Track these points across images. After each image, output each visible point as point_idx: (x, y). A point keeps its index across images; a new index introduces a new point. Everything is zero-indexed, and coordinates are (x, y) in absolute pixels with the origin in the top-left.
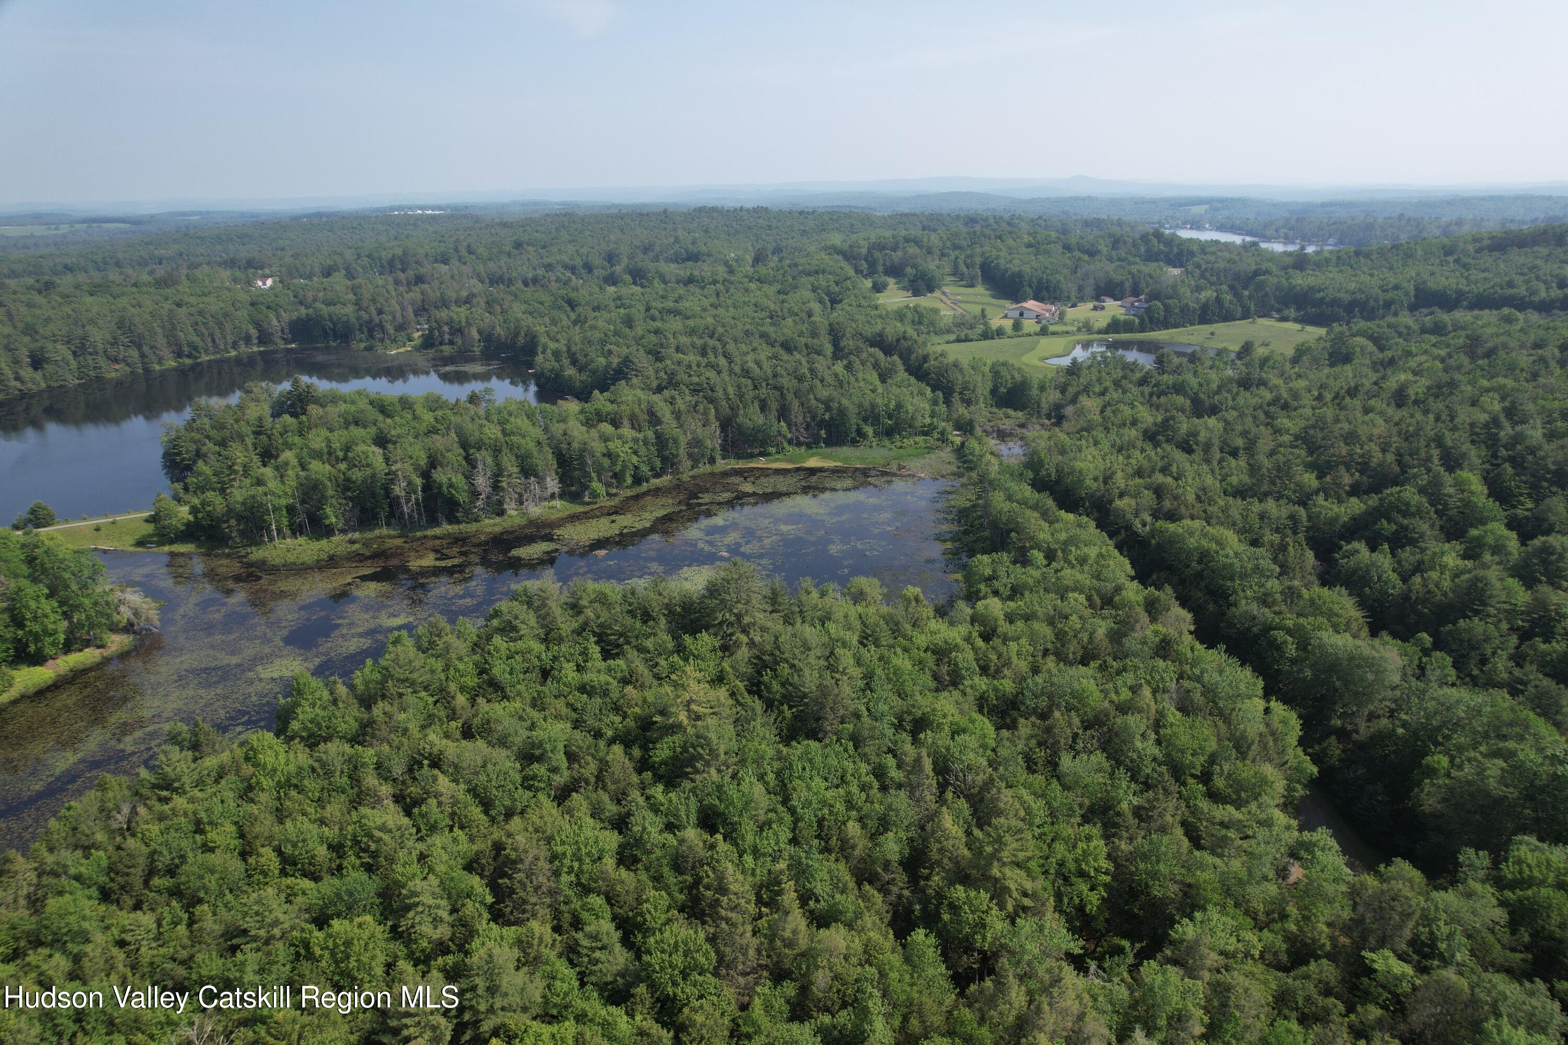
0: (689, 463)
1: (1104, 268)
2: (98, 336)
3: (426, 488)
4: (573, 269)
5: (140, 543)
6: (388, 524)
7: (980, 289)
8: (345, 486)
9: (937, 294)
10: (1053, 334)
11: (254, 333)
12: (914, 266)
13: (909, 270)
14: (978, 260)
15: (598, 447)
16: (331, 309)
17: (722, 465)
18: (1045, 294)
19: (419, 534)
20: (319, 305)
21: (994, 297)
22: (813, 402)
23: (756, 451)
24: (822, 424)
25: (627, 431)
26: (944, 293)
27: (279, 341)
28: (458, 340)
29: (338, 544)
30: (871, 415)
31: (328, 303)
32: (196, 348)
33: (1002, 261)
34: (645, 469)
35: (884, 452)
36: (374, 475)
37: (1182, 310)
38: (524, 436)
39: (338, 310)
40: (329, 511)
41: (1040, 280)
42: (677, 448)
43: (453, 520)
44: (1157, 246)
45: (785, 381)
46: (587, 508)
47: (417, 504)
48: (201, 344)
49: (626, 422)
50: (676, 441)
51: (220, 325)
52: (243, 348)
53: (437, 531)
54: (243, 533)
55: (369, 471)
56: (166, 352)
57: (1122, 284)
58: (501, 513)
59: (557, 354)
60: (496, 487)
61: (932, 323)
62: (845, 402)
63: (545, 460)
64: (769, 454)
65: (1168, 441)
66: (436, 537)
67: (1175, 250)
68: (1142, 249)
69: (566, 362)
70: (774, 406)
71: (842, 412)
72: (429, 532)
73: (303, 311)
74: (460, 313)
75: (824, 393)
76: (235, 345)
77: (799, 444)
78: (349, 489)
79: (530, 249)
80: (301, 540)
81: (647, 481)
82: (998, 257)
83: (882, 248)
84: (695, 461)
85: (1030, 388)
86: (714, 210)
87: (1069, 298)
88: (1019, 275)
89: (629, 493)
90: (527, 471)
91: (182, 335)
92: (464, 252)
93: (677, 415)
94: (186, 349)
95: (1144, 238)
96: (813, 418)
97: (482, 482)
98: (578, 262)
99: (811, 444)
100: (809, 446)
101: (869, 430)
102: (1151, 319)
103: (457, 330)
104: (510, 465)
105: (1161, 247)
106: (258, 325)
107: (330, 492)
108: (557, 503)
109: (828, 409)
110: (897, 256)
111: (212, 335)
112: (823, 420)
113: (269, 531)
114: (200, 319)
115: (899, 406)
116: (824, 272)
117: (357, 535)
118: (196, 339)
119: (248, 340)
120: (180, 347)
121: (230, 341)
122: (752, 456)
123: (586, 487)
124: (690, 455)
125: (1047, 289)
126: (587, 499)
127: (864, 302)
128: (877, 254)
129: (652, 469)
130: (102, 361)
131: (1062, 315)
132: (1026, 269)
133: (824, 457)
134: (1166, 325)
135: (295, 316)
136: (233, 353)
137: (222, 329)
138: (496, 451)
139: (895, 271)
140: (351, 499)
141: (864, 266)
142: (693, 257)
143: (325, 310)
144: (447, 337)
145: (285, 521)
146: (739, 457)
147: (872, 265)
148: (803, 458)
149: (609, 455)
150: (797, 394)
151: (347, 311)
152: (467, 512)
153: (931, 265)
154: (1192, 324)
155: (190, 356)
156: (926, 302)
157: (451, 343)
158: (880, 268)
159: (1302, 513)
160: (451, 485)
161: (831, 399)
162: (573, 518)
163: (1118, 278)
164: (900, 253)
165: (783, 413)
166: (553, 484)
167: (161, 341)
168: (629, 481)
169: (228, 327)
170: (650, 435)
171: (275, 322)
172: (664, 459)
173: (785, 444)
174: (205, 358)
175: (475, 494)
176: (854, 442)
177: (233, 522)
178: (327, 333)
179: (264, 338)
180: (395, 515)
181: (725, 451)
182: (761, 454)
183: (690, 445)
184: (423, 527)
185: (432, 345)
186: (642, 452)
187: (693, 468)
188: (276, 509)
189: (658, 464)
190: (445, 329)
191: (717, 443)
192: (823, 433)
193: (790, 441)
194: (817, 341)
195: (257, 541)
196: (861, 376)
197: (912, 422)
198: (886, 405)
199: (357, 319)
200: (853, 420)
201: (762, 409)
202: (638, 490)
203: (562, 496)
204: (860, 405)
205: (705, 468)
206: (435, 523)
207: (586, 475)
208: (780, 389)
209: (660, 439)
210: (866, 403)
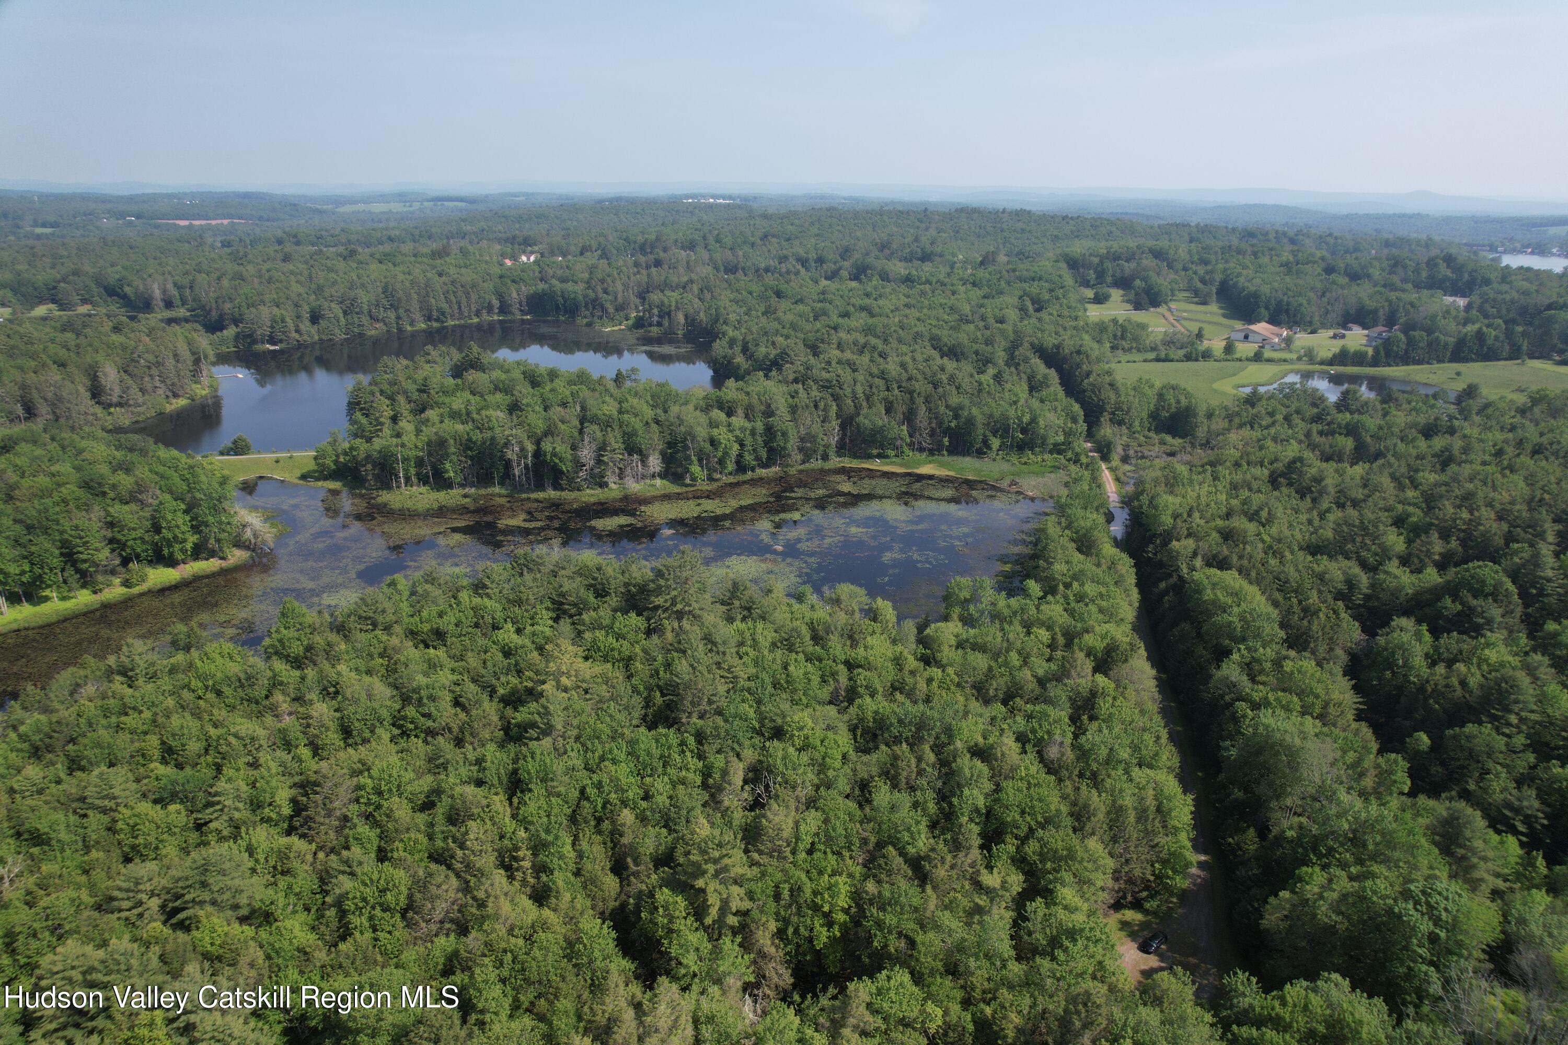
0: (799, 457)
1: (1363, 293)
2: (363, 298)
3: (538, 454)
4: (804, 262)
5: (304, 477)
6: (502, 484)
7: (1214, 307)
8: (467, 445)
9: (1162, 309)
10: (1269, 360)
11: (496, 303)
12: (1145, 279)
13: (1138, 283)
14: (1218, 277)
15: (702, 432)
16: (564, 286)
17: (835, 462)
18: (1284, 317)
19: (524, 496)
20: (554, 282)
21: (1225, 316)
22: (942, 409)
23: (875, 452)
24: (948, 431)
25: (738, 421)
26: (1170, 309)
27: (517, 312)
28: (666, 323)
29: (453, 497)
30: (1001, 428)
31: (563, 280)
32: (443, 314)
33: (1242, 279)
34: (748, 458)
35: (1005, 467)
36: (493, 439)
37: (1430, 344)
38: (636, 415)
39: (570, 286)
40: (448, 466)
41: (1279, 303)
42: (786, 441)
43: (557, 487)
44: (1444, 271)
45: (920, 386)
46: (684, 489)
47: (526, 466)
48: (448, 310)
49: (740, 412)
50: (784, 434)
51: (467, 294)
52: (485, 317)
53: (541, 495)
54: (377, 477)
55: (489, 434)
56: (417, 316)
57: (1375, 312)
58: (603, 485)
59: (732, 343)
60: (599, 461)
61: (1136, 339)
62: (975, 411)
63: (654, 440)
64: (887, 457)
65: (1290, 484)
66: (537, 501)
68: (1424, 274)
69: (738, 349)
70: (901, 409)
71: (970, 422)
72: (533, 496)
73: (541, 286)
74: (672, 297)
75: (954, 400)
76: (478, 313)
77: (921, 450)
78: (471, 449)
79: (774, 240)
80: (423, 489)
81: (753, 470)
82: (1239, 275)
83: (1116, 257)
84: (808, 454)
85: (1195, 415)
86: (975, 211)
87: (1311, 323)
88: (1256, 295)
89: (731, 479)
90: (632, 448)
91: (433, 301)
92: (711, 240)
93: (793, 410)
94: (435, 314)
95: (1433, 261)
96: (940, 424)
97: (587, 454)
98: (813, 255)
99: (934, 451)
100: (931, 452)
101: (995, 443)
102: (1388, 354)
103: (666, 313)
104: (615, 441)
105: (1449, 273)
106: (501, 296)
107: (453, 450)
108: (658, 482)
109: (956, 416)
110: (1128, 267)
111: (459, 303)
112: (949, 428)
113: (397, 477)
114: (451, 288)
115: (1034, 420)
116: (1040, 279)
117: (473, 490)
118: (445, 306)
119: (490, 309)
120: (431, 311)
121: (473, 309)
122: (869, 457)
123: (687, 470)
124: (801, 450)
125: (1287, 312)
126: (688, 481)
127: (1066, 312)
128: (1108, 265)
129: (757, 458)
130: (366, 320)
131: (1288, 341)
132: (1266, 290)
133: (942, 465)
134: (1406, 359)
135: (532, 290)
136: (476, 320)
137: (468, 298)
138: (606, 425)
139: (1123, 283)
140: (472, 458)
141: (1092, 275)
142: (926, 257)
143: (558, 285)
144: (656, 319)
145: (413, 471)
146: (855, 457)
147: (1100, 275)
148: (919, 464)
149: (713, 442)
150: (927, 400)
151: (577, 290)
152: (571, 481)
153: (1163, 280)
154: (1440, 361)
155: (437, 320)
156: (1140, 317)
157: (659, 324)
158: (1109, 280)
159: (1362, 578)
160: (554, 454)
161: (961, 407)
163: (1370, 304)
164: (1133, 265)
165: (909, 417)
166: (655, 463)
167: (415, 305)
168: (731, 466)
169: (474, 297)
170: (759, 426)
171: (515, 295)
172: (771, 451)
173: (906, 449)
174: (451, 323)
175: (579, 465)
176: (980, 453)
177: (369, 467)
178: (557, 308)
179: (504, 308)
180: (507, 476)
181: (841, 449)
182: (879, 456)
183: (802, 440)
184: (529, 490)
185: (642, 326)
186: (749, 441)
187: (803, 462)
188: (406, 460)
189: (764, 455)
190: (656, 311)
191: (834, 440)
192: (946, 441)
193: (911, 445)
194: (989, 348)
195: (387, 486)
196: (1008, 386)
197: (1044, 439)
198: (1019, 419)
199: (585, 296)
200: (980, 430)
201: (888, 411)
202: (742, 478)
203: (663, 475)
204: (991, 416)
205: (816, 464)
206: (540, 487)
207: (688, 458)
208: (911, 393)
209: (769, 431)
210: (997, 414)
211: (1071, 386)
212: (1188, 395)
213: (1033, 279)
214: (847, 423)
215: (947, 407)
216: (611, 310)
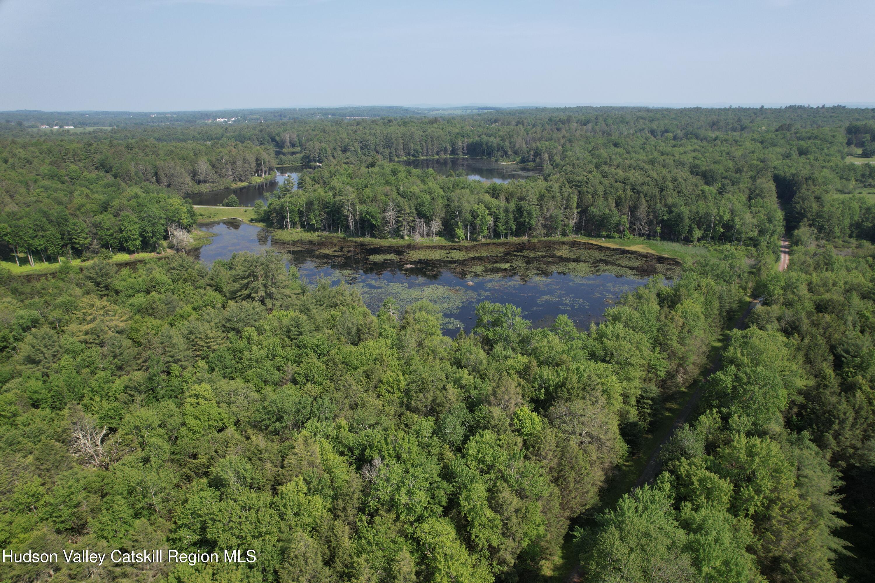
0: (543, 231)
2: (372, 141)
5: (252, 220)
6: (342, 231)
8: (326, 205)
11: (449, 148)
15: (467, 206)
16: (488, 139)
17: (572, 237)
20: (484, 136)
22: (660, 206)
23: (604, 233)
24: (662, 222)
25: (498, 202)
27: (461, 154)
28: (538, 160)
30: (704, 223)
31: (489, 136)
32: (417, 152)
34: (501, 228)
36: (340, 202)
39: (491, 139)
40: (312, 217)
42: (532, 219)
46: (451, 244)
48: (420, 150)
49: (503, 197)
50: (529, 213)
51: (432, 141)
52: (443, 156)
54: (277, 222)
55: (338, 199)
56: (402, 153)
58: (402, 237)
60: (398, 221)
62: (685, 209)
63: (438, 210)
64: (612, 237)
70: (627, 204)
71: (680, 216)
73: (477, 139)
74: (545, 145)
75: (672, 200)
76: (438, 153)
77: (641, 235)
78: (328, 208)
80: (300, 230)
81: (506, 237)
84: (550, 229)
89: (488, 241)
90: (421, 214)
91: (412, 145)
93: (542, 198)
94: (412, 152)
96: (656, 216)
97: (390, 215)
99: (651, 236)
100: (649, 237)
101: (698, 233)
103: (538, 154)
104: (408, 207)
106: (453, 144)
108: (436, 239)
109: (670, 212)
111: (427, 147)
112: (663, 220)
113: (287, 222)
114: (425, 138)
117: (325, 233)
118: (419, 148)
119: (445, 150)
121: (435, 150)
122: (599, 236)
123: (455, 232)
124: (545, 226)
126: (455, 239)
127: (822, 158)
129: (510, 229)
133: (650, 246)
135: (471, 141)
136: (436, 157)
137: (433, 144)
140: (328, 214)
143: (485, 138)
144: (532, 157)
146: (587, 236)
148: (633, 244)
149: (475, 215)
150: (650, 199)
151: (494, 141)
152: (380, 232)
155: (413, 156)
157: (534, 161)
161: (674, 205)
165: (633, 210)
166: (436, 225)
167: (401, 147)
168: (486, 232)
169: (436, 144)
170: (512, 206)
171: (460, 143)
172: (520, 224)
173: (627, 233)
174: (421, 158)
175: (386, 222)
176: (687, 240)
178: (484, 152)
179: (454, 152)
180: (347, 228)
181: (577, 229)
182: (607, 237)
183: (546, 219)
184: (356, 235)
185: (524, 162)
186: (502, 215)
187: (546, 235)
188: (292, 211)
189: (514, 227)
190: (532, 152)
191: (572, 223)
192: (659, 229)
193: (632, 231)
194: (738, 176)
195: (281, 227)
196: (727, 195)
197: (740, 233)
198: (721, 217)
199: (498, 145)
200: (686, 222)
201: (617, 205)
202: (495, 241)
203: (439, 234)
204: (697, 213)
205: (557, 237)
206: (363, 235)
207: (456, 224)
208: (639, 193)
209: (519, 210)
210: (702, 212)
213: (809, 138)
214: (583, 211)
215: (666, 205)
216: (510, 152)
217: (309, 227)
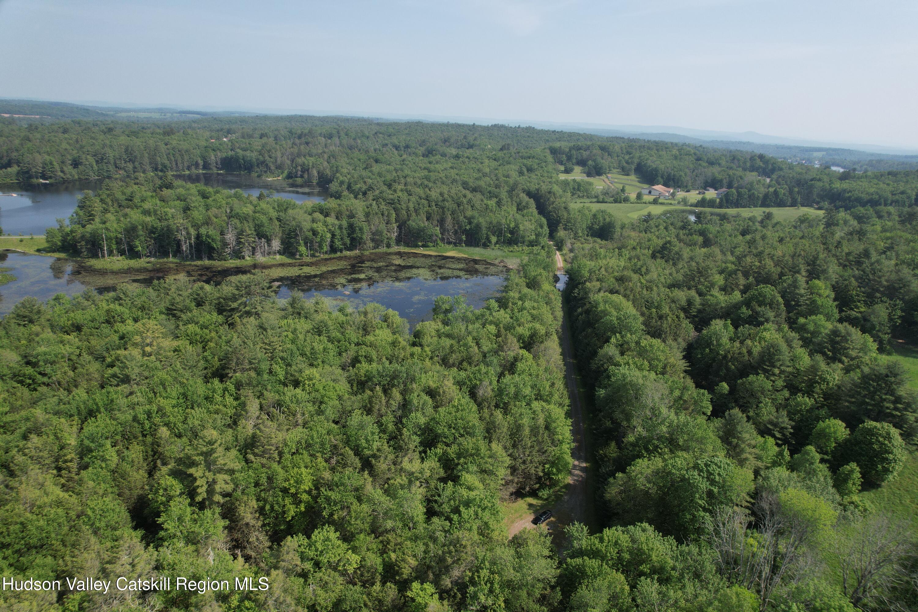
0: (372, 245)
1: (715, 171)
2: (111, 154)
3: (198, 237)
4: (397, 148)
5: (39, 251)
6: (174, 256)
7: (633, 177)
8: (151, 230)
9: (603, 177)
10: (662, 204)
11: (201, 162)
12: (594, 161)
13: (590, 162)
14: (636, 161)
15: (307, 225)
16: (245, 153)
17: (395, 249)
18: (671, 183)
19: (188, 263)
20: (238, 150)
21: (639, 182)
22: (461, 218)
23: (420, 244)
24: (465, 231)
25: (331, 220)
26: (607, 177)
27: (215, 169)
28: (306, 176)
29: (142, 262)
30: (497, 230)
31: (245, 150)
32: (165, 167)
33: (649, 162)
34: (338, 244)
35: (499, 253)
36: (168, 226)
37: (750, 197)
38: (264, 214)
39: (248, 153)
40: (137, 243)
41: (669, 175)
42: (362, 233)
43: (210, 258)
44: (759, 163)
45: (450, 205)
46: (294, 261)
47: (190, 244)
48: (169, 165)
50: (361, 229)
51: (182, 156)
52: (194, 171)
53: (199, 263)
54: (89, 250)
55: (165, 223)
56: (148, 167)
57: (721, 181)
58: (244, 258)
59: (342, 183)
60: (239, 243)
61: (587, 191)
62: (481, 220)
63: (275, 229)
64: (428, 246)
65: (662, 258)
66: (196, 266)
67: (770, 167)
68: (748, 164)
69: (345, 187)
70: (436, 217)
71: (478, 226)
72: (195, 263)
73: (230, 153)
74: (311, 160)
75: (469, 213)
76: (189, 168)
77: (449, 243)
78: (153, 233)
79: (381, 135)
80: (120, 258)
81: (341, 252)
82: (647, 159)
83: (579, 148)
84: (377, 243)
85: (614, 227)
86: (503, 126)
87: (686, 187)
88: (656, 170)
89: (326, 256)
90: (261, 235)
91: (159, 159)
92: (342, 134)
93: (367, 215)
94: (160, 167)
95: (752, 159)
96: (460, 227)
97: (230, 237)
98: (403, 144)
99: (456, 244)
100: (455, 244)
101: (494, 239)
102: (727, 201)
103: (305, 170)
104: (249, 229)
105: (761, 164)
106: (204, 158)
107: (141, 233)
108: (278, 257)
109: (470, 223)
110: (585, 154)
111: (176, 161)
112: (465, 229)
113: (102, 250)
114: (172, 151)
115: (517, 226)
116: (533, 157)
117: (152, 259)
118: (167, 162)
119: (197, 165)
120: (157, 164)
121: (186, 165)
122: (417, 246)
123: (297, 250)
124: (373, 240)
125: (673, 180)
126: (298, 257)
127: (546, 175)
128: (574, 152)
129: (344, 244)
130: (111, 168)
131: (673, 195)
132: (662, 167)
133: (460, 251)
134: (737, 205)
135: (224, 155)
136: (187, 172)
137: (183, 159)
138: (244, 218)
139: (582, 163)
140: (155, 239)
141: (564, 158)
142: (471, 147)
143: (240, 153)
144: (299, 173)
145: (114, 247)
146: (408, 246)
147: (569, 158)
148: (447, 251)
149: (315, 233)
150: (453, 213)
151: (252, 156)
152: (220, 254)
153: (605, 162)
154: (755, 206)
155: (161, 171)
156: (591, 180)
157: (302, 176)
158: (574, 161)
159: (698, 300)
160: (208, 236)
161: (473, 217)
162: (282, 265)
163: (719, 177)
164: (588, 153)
165: (442, 222)
166: (276, 244)
167: (146, 160)
168: (326, 248)
169: (186, 158)
170: (345, 223)
171: (213, 158)
172: (353, 240)
173: (439, 242)
175: (225, 244)
176: (485, 246)
177: (83, 243)
178: (240, 166)
179: (206, 166)
180: (178, 252)
181: (398, 241)
182: (423, 246)
183: (373, 234)
184: (192, 259)
185: (291, 177)
186: (338, 232)
187: (375, 248)
188: (109, 239)
189: (348, 242)
190: (299, 168)
191: (394, 235)
192: (464, 237)
193: (442, 240)
194: (498, 190)
195: (95, 256)
196: (504, 208)
197: (523, 237)
198: (508, 225)
199: (258, 159)
200: (484, 231)
201: (428, 219)
202: (333, 256)
203: (280, 253)
204: (491, 223)
205: (383, 249)
206: (200, 258)
207: (298, 243)
208: (443, 208)
209: (351, 227)
210: (495, 222)
211: (542, 209)
212: (610, 216)
213: (529, 158)
214: (402, 225)
215: (465, 217)
216: (273, 168)
217: (133, 254)
